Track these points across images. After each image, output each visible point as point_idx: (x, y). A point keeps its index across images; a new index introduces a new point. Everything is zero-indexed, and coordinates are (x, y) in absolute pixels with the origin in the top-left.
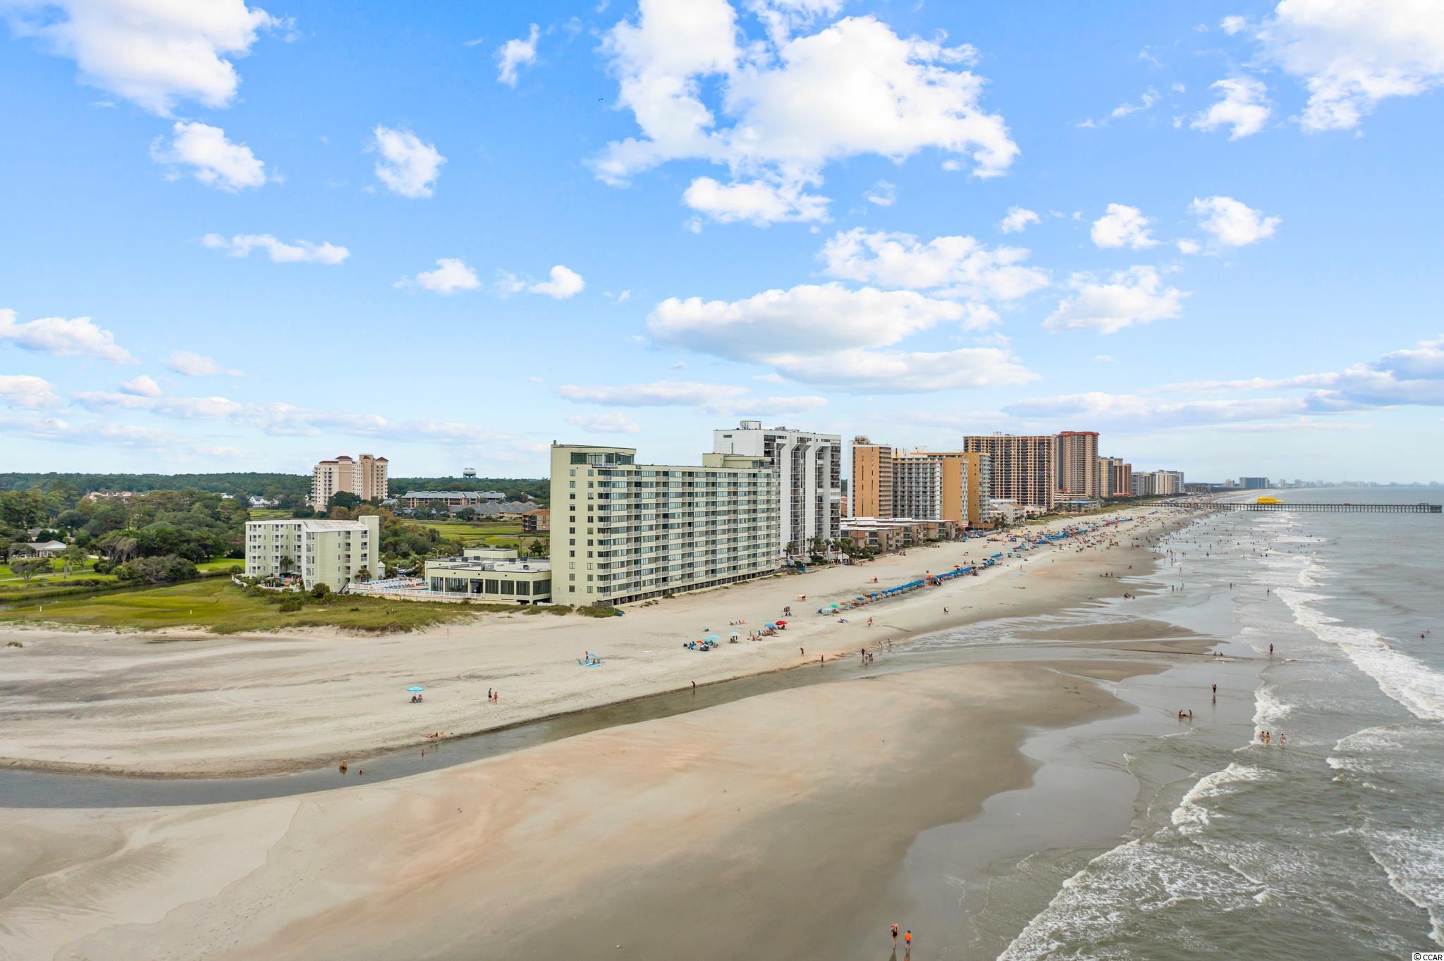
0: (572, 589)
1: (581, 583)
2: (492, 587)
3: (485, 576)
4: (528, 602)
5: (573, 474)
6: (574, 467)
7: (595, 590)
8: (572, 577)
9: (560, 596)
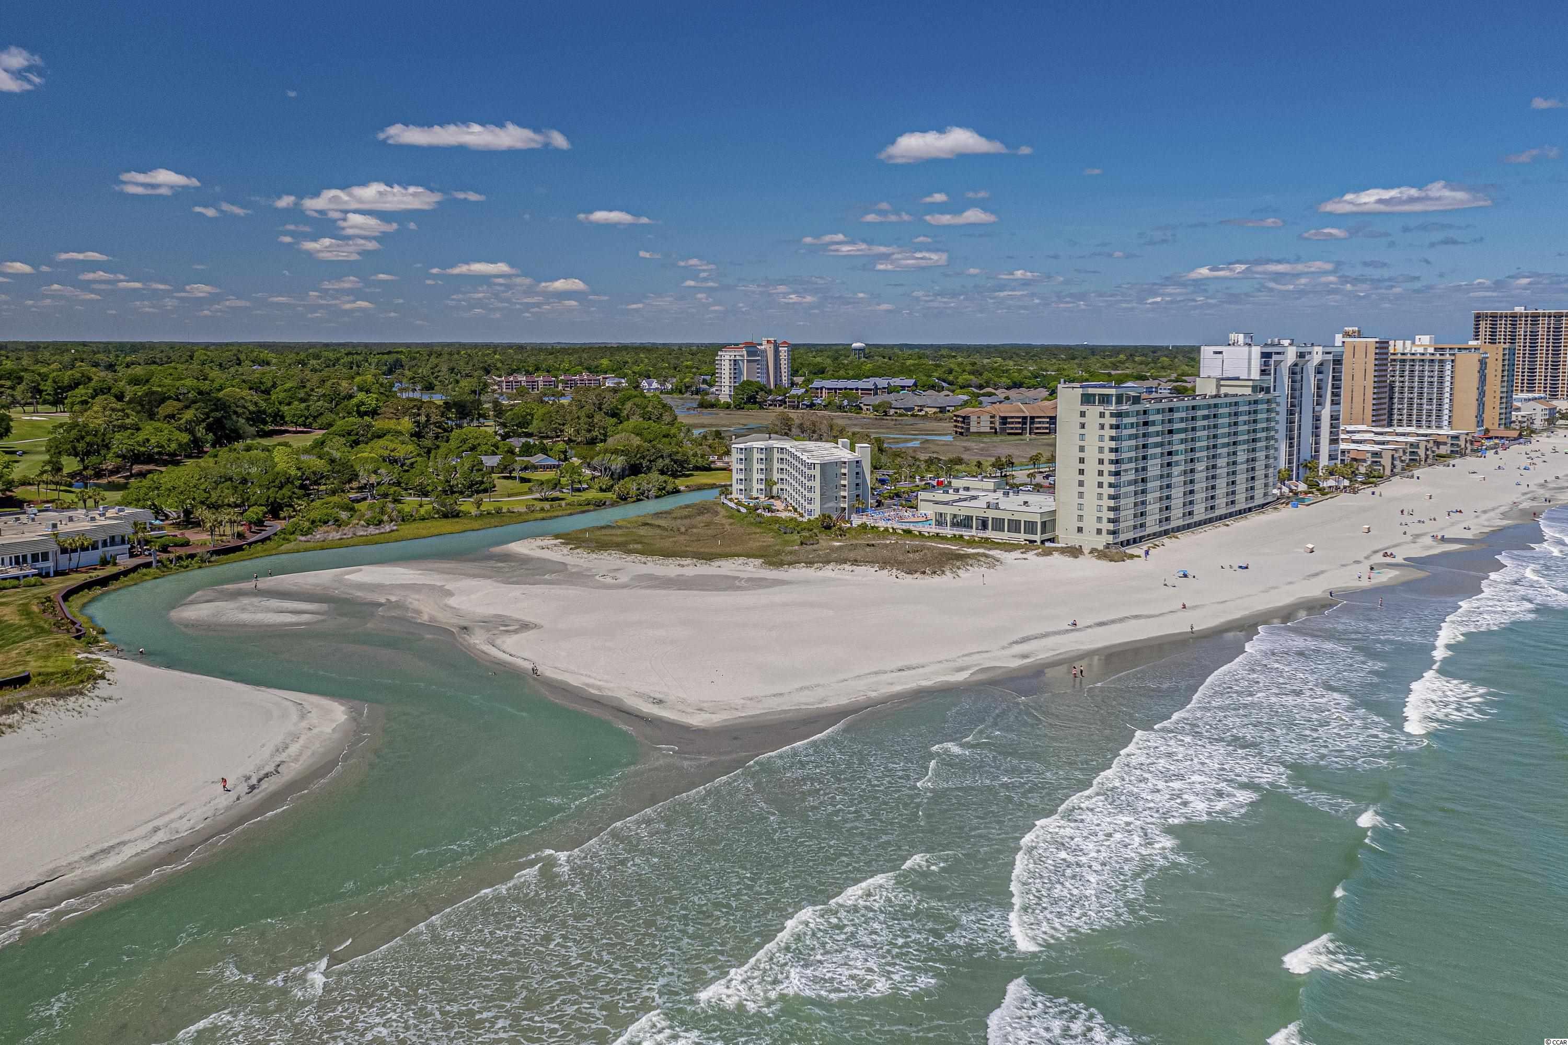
0: (1080, 530)
1: (1090, 524)
2: (998, 525)
3: (991, 514)
4: (1035, 541)
5: (1083, 414)
6: (1084, 408)
7: (1104, 532)
8: (1080, 518)
9: (1066, 535)
